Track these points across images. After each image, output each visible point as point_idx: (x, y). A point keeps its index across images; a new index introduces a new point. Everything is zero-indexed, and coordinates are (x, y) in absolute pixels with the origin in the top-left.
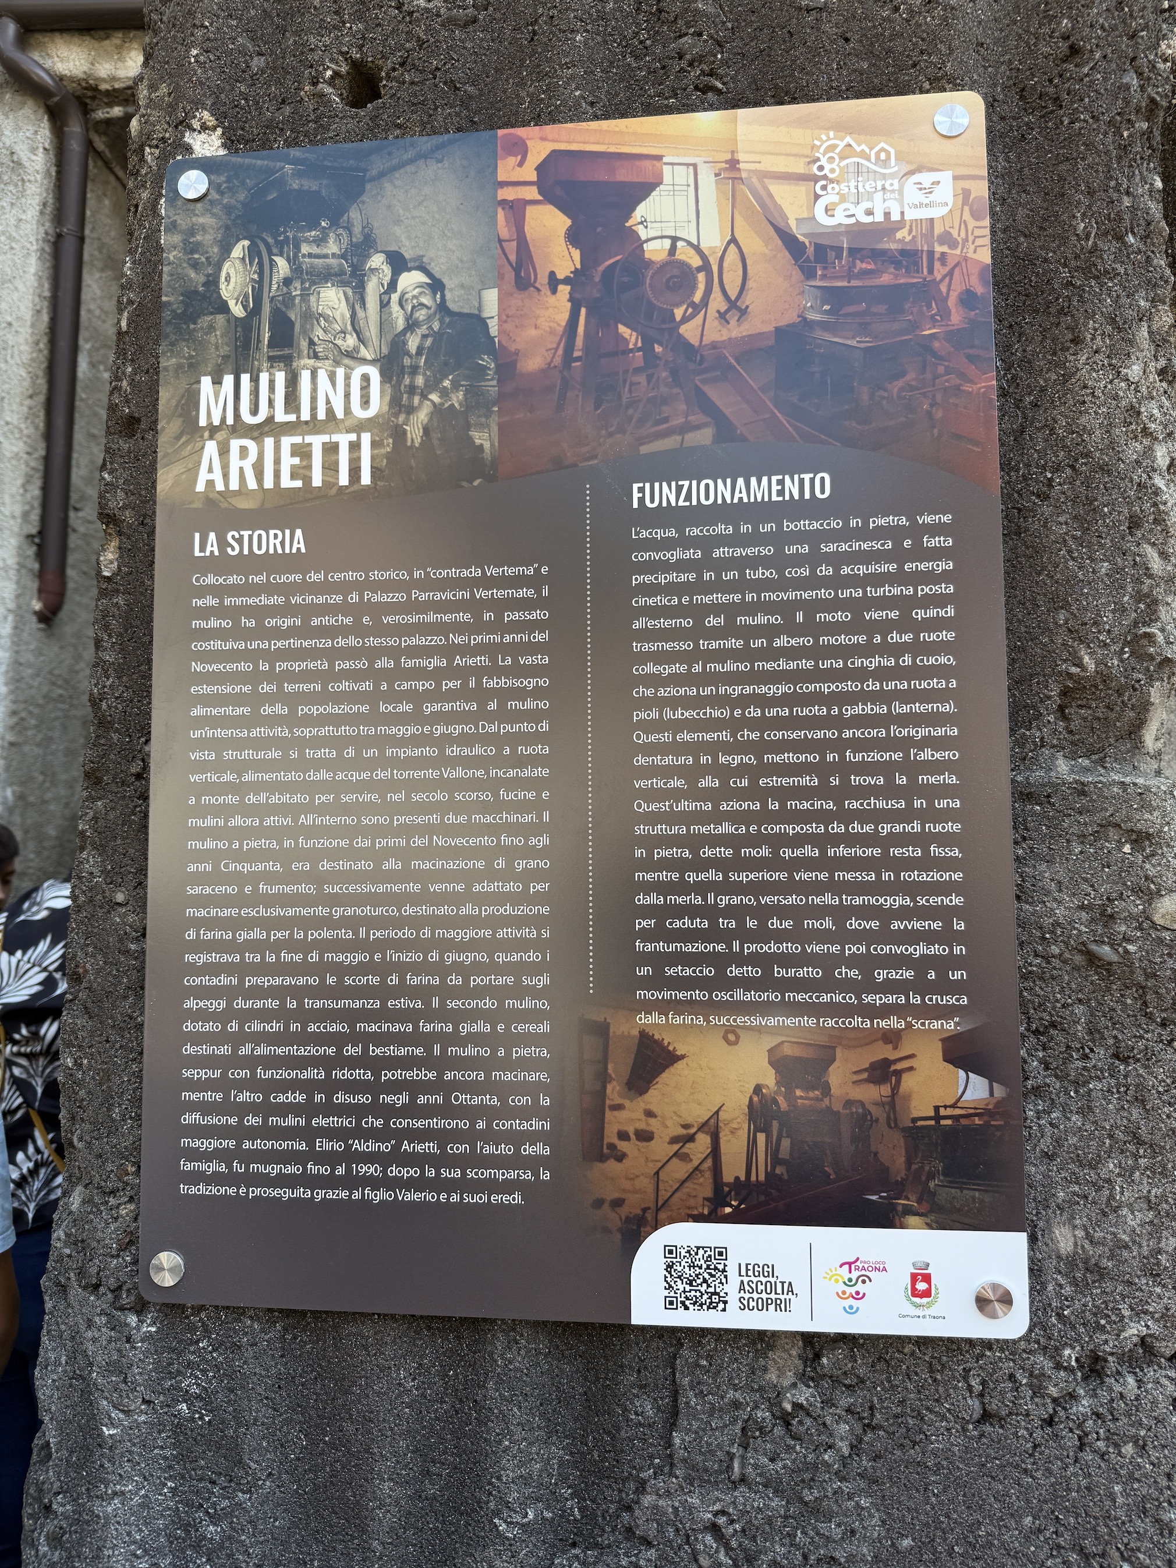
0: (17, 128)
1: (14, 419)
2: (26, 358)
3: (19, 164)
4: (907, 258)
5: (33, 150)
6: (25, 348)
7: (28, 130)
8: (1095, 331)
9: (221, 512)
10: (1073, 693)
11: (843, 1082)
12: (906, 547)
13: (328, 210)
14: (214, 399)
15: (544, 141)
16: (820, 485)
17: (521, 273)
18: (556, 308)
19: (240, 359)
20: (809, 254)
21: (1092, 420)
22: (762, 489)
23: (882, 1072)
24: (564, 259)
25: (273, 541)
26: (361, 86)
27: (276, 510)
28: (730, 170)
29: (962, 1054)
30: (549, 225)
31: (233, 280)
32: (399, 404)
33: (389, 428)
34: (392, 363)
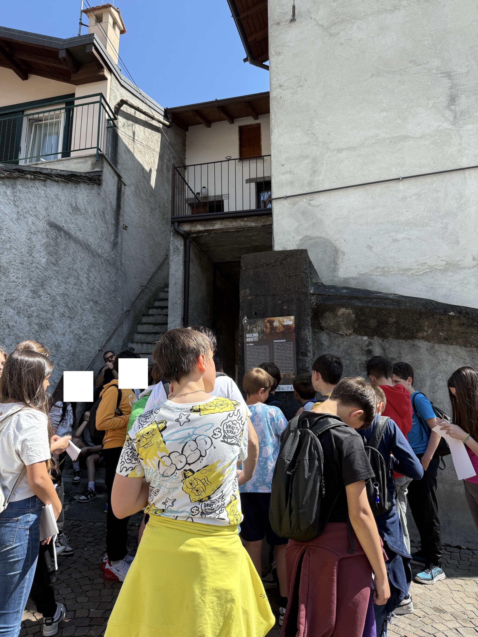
0: (178, 242)
1: (179, 296)
2: (181, 285)
3: (178, 248)
4: (290, 327)
5: (181, 246)
6: (181, 283)
7: (180, 242)
8: (303, 330)
9: (249, 343)
10: (301, 353)
11: (287, 376)
12: (290, 344)
13: (254, 323)
14: (248, 335)
15: (267, 319)
16: (285, 341)
17: (266, 327)
18: (269, 330)
19: (249, 333)
20: (284, 326)
21: (302, 335)
22: (281, 341)
23: (289, 376)
24: (269, 327)
25: (251, 344)
26: (256, 314)
27: (251, 342)
28: (279, 321)
29: (294, 374)
30: (268, 324)
31: (248, 328)
32: (259, 336)
33: (258, 337)
34: (259, 333)
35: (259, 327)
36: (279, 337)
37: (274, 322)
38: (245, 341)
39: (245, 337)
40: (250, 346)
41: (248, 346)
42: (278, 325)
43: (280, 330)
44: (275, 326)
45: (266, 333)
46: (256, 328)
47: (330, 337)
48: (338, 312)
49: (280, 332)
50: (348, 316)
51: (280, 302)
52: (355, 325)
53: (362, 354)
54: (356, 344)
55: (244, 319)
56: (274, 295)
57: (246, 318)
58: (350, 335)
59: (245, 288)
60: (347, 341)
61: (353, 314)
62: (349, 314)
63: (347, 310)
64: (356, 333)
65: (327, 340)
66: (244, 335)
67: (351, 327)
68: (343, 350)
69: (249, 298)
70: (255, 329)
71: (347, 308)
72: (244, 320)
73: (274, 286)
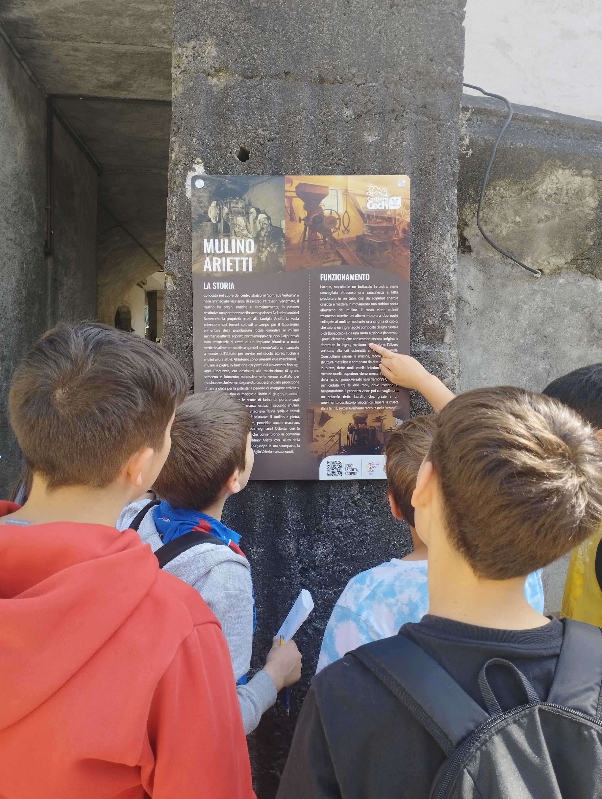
4: (389, 219)
8: (436, 237)
9: (211, 277)
10: (426, 329)
11: (370, 422)
12: (387, 293)
13: (238, 194)
14: (208, 246)
15: (297, 180)
16: (367, 277)
17: (291, 217)
18: (301, 227)
19: (215, 235)
20: (365, 217)
21: (434, 260)
22: (353, 277)
23: (379, 419)
24: (303, 214)
25: (225, 286)
26: (244, 155)
27: (226, 277)
28: (346, 192)
29: (397, 415)
30: (299, 204)
31: (212, 212)
32: (259, 250)
33: (257, 257)
34: (257, 239)
35: (258, 211)
36: (344, 262)
37: (324, 196)
38: (195, 268)
39: (195, 253)
40: (219, 291)
41: (211, 291)
42: (341, 211)
43: (347, 230)
44: (326, 213)
45: (288, 242)
46: (247, 215)
47: (490, 278)
48: (542, 182)
49: (351, 242)
50: (574, 202)
51: (348, 113)
52: (585, 238)
53: (589, 341)
54: (574, 307)
55: (191, 174)
56: (322, 80)
57: (200, 169)
58: (557, 272)
59: (196, 36)
60: (545, 293)
61: (592, 194)
62: (579, 194)
63: (578, 179)
64: (579, 268)
65: (478, 287)
66: (194, 244)
67: (568, 244)
68: (529, 326)
69: (213, 81)
70: (240, 220)
71: (579, 171)
72: (195, 178)
73: (326, 38)
